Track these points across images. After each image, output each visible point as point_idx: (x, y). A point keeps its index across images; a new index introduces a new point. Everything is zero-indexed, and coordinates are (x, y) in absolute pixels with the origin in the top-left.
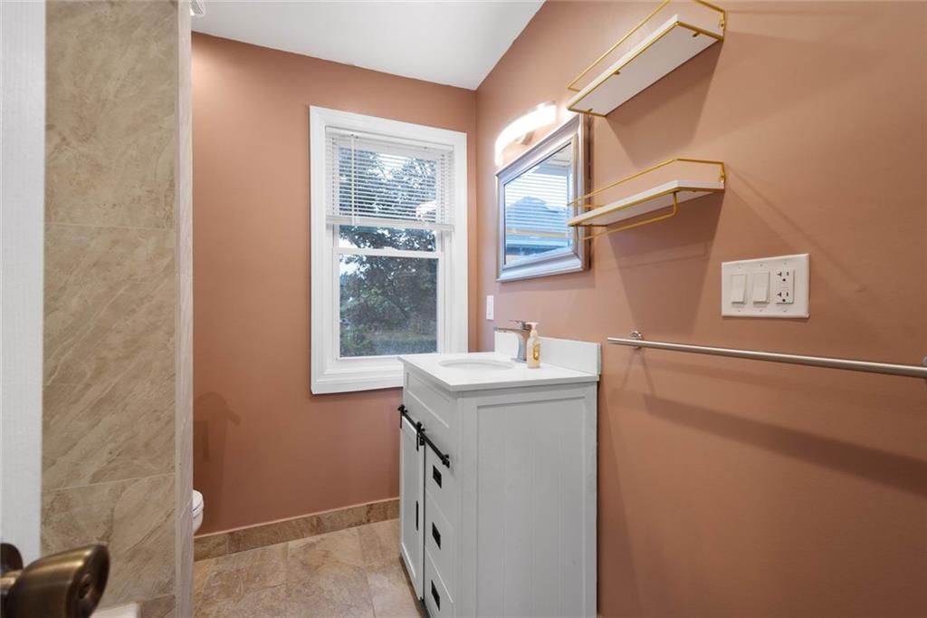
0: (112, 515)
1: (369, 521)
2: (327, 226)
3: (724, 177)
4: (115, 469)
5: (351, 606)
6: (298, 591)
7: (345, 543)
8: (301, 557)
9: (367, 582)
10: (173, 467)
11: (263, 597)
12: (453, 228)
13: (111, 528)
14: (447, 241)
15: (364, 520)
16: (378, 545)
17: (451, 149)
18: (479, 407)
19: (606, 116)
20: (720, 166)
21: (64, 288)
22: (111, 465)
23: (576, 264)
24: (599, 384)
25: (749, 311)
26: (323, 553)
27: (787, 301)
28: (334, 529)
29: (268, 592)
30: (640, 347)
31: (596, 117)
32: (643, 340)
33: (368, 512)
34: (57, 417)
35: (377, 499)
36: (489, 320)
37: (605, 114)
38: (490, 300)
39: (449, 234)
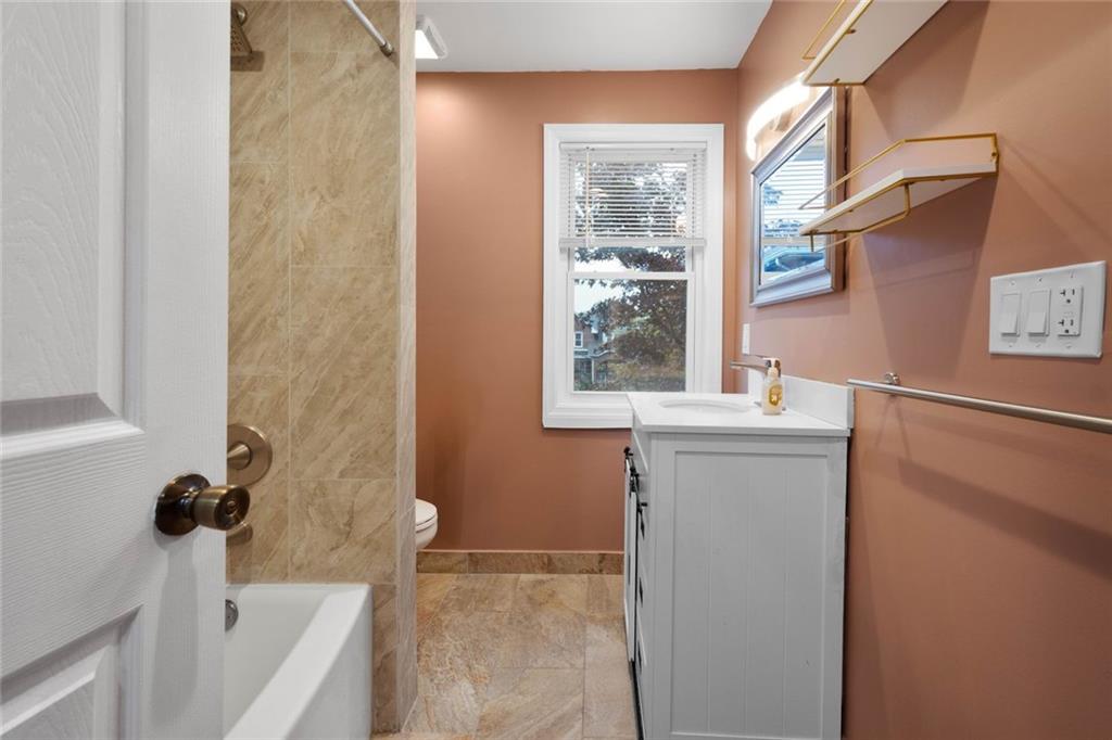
0: (352, 507)
1: (601, 571)
2: (562, 250)
3: (997, 155)
4: (355, 469)
5: (563, 649)
6: (519, 621)
7: (573, 588)
8: (529, 592)
9: (584, 631)
10: (395, 474)
11: (488, 618)
12: (705, 242)
13: (352, 517)
14: (698, 257)
15: (596, 569)
16: (605, 597)
17: (703, 146)
18: (677, 452)
19: (864, 83)
20: (990, 139)
21: (322, 319)
22: (353, 465)
23: (826, 283)
24: (850, 441)
25: (1024, 347)
26: (550, 592)
27: (1071, 333)
28: (564, 571)
29: (494, 615)
30: (894, 395)
31: (854, 88)
32: (898, 385)
33: (600, 562)
34: (318, 422)
35: (610, 549)
36: (745, 355)
37: (862, 81)
38: (746, 329)
39: (701, 250)
